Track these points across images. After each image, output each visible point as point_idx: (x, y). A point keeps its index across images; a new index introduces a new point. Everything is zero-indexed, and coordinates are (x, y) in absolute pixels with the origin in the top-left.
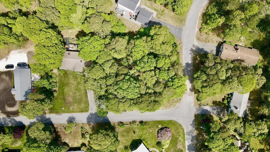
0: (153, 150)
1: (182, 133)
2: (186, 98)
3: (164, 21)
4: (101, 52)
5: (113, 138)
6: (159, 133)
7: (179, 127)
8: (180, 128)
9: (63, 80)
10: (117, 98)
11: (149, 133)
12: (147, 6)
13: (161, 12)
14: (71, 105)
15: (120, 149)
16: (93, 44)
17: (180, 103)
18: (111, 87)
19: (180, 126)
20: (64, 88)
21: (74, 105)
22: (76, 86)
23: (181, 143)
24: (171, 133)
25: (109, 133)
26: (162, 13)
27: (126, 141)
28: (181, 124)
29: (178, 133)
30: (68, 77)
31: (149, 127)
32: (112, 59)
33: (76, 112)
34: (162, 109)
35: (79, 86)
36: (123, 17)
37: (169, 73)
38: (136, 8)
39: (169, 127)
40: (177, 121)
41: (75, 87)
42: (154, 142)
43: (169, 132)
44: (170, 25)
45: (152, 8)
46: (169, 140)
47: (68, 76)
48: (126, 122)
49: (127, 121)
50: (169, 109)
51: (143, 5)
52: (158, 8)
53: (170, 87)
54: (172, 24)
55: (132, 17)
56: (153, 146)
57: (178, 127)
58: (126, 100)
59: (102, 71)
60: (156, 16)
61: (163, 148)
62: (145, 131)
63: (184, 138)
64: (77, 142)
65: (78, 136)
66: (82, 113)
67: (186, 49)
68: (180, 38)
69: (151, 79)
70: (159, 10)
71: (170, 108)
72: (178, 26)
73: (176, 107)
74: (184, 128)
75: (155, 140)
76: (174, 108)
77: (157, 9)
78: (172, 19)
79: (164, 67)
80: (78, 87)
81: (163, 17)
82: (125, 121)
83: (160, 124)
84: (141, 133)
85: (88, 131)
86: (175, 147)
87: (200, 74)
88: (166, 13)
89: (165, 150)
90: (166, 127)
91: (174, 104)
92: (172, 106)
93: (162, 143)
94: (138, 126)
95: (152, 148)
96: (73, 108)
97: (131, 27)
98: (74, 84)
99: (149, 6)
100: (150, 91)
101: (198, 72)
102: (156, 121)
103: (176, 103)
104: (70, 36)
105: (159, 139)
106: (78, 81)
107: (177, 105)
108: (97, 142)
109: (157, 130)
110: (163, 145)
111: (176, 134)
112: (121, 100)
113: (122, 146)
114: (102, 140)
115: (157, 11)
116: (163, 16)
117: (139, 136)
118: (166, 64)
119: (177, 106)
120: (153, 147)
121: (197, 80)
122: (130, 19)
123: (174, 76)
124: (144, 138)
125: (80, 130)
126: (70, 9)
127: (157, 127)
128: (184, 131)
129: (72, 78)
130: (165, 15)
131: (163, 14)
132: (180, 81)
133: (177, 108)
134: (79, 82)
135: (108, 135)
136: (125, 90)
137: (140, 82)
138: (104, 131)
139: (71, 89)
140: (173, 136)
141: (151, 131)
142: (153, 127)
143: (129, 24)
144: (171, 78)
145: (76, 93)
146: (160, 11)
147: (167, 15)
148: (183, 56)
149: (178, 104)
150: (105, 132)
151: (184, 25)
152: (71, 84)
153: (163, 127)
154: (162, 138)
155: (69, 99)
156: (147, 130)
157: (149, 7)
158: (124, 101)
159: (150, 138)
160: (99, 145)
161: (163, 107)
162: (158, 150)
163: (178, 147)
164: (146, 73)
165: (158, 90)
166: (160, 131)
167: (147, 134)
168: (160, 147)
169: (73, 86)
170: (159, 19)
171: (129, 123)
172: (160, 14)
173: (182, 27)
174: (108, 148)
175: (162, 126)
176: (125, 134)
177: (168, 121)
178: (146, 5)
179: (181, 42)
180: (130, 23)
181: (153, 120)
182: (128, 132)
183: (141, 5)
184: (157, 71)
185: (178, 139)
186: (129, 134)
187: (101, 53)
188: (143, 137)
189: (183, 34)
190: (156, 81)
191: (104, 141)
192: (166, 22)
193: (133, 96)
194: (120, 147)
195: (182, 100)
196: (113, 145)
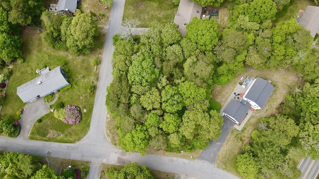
0: (55, 96)
1: (69, 140)
2: (116, 153)
3: (227, 139)
4: (196, 44)
5: (81, 44)
6: (76, 107)
7: (78, 137)
8: (76, 137)
9: (167, 3)
10: (132, 55)
11: (80, 96)
12: (250, 119)
13: (240, 137)
14: (134, 7)
15: (67, 55)
16: (208, 34)
17: (110, 143)
18: (147, 49)
19: (79, 139)
20: (156, 3)
21: (133, 11)
22: (156, 17)
23: (56, 136)
24: (72, 123)
25: (90, 38)
26: (238, 137)
27: (75, 65)
28: (82, 140)
29: (70, 134)
30: (169, 9)
31: (87, 96)
32: (184, 57)
33: (124, 11)
34: (107, 118)
35: (156, 20)
36: (238, 85)
37: (155, 128)
38: (249, 100)
39: (82, 123)
40: (87, 136)
41: (156, 15)
42: (65, 100)
43: (74, 120)
44: (221, 146)
45: (246, 125)
46: (63, 120)
47: (171, 9)
48: (99, 69)
49: (101, 70)
50: (106, 126)
51: (252, 114)
52: (247, 133)
53: (134, 126)
54: (221, 149)
55: (238, 96)
56: (61, 98)
57: (78, 135)
58: (127, 65)
59: (171, 41)
60: (236, 129)
61: (55, 110)
62: (82, 90)
63: (62, 141)
64: (87, 7)
65: (95, 9)
66: (122, 18)
67: (184, 164)
68: (201, 158)
69: (150, 101)
70: (243, 134)
71: (106, 128)
72: (219, 158)
73: (106, 136)
74: (75, 144)
75: (68, 101)
76: (106, 134)
77: (245, 131)
78: (228, 150)
79: (164, 122)
80: (155, 18)
81: (233, 139)
82: (101, 68)
83: (88, 112)
84: (81, 85)
85: (99, 22)
86: (51, 127)
87: (146, 175)
88: (238, 143)
89: (51, 112)
90: (81, 118)
91: (111, 135)
92: (108, 132)
93: (62, 109)
94: (91, 82)
95: (59, 96)
96: (130, 9)
97: (223, 93)
98: (159, 14)
99: (250, 120)
100: (134, 98)
101: (149, 173)
102: (92, 107)
103: (111, 138)
104: (219, 18)
105: (68, 106)
106: (163, 19)
107: (109, 138)
108: (81, 21)
109: (81, 106)
110: (58, 111)
111: (69, 131)
112: (128, 59)
113: (71, 59)
114: (81, 27)
115: (243, 131)
116: (235, 138)
117: (78, 81)
118: (168, 125)
119: (107, 139)
120: (59, 98)
121: (137, 168)
122: (235, 93)
123: (148, 134)
124: (74, 88)
125: (102, 12)
126: (256, 15)
127: (84, 107)
128: (71, 142)
129: (167, 13)
130: (236, 141)
131: (237, 140)
132: (140, 142)
133: (105, 138)
134: (161, 21)
135: (87, 37)
136: (141, 64)
137: (148, 87)
138: (94, 33)
139: (154, 11)
140: (68, 126)
141: (82, 98)
142: (85, 101)
143: (228, 91)
144: (147, 130)
145: (149, 15)
146: (241, 135)
147: (235, 144)
148: (175, 159)
149: (110, 140)
150: (91, 34)
151: (218, 167)
152: (160, 11)
153: (83, 115)
154: (68, 110)
155: (142, 6)
156: (84, 93)
157: (248, 121)
158: (127, 62)
159: (72, 95)
160: (77, 24)
161: (109, 119)
162: (54, 103)
163: (51, 131)
164: (158, 96)
165: (134, 109)
166: (78, 109)
167: (78, 93)
168: (57, 106)
169: (157, 13)
170: (231, 132)
171: (97, 72)
172: (237, 135)
173: (216, 163)
174: (71, 36)
175: (85, 113)
176: (84, 64)
177: (89, 123)
178: (252, 117)
179: (195, 159)
180: (229, 93)
181: (95, 103)
182: (86, 69)
183: (253, 111)
184: (159, 112)
185: (63, 133)
186: (84, 70)
187: (194, 43)
188: (76, 87)
189: (206, 163)
190: (146, 108)
191: (80, 29)
192: (226, 142)
193: (131, 73)
194: (70, 56)
195: (115, 146)
196: (73, 43)
